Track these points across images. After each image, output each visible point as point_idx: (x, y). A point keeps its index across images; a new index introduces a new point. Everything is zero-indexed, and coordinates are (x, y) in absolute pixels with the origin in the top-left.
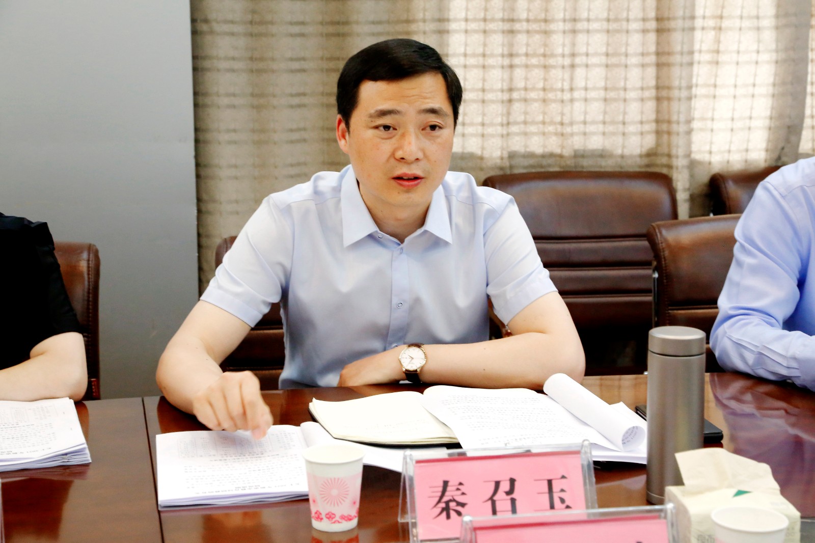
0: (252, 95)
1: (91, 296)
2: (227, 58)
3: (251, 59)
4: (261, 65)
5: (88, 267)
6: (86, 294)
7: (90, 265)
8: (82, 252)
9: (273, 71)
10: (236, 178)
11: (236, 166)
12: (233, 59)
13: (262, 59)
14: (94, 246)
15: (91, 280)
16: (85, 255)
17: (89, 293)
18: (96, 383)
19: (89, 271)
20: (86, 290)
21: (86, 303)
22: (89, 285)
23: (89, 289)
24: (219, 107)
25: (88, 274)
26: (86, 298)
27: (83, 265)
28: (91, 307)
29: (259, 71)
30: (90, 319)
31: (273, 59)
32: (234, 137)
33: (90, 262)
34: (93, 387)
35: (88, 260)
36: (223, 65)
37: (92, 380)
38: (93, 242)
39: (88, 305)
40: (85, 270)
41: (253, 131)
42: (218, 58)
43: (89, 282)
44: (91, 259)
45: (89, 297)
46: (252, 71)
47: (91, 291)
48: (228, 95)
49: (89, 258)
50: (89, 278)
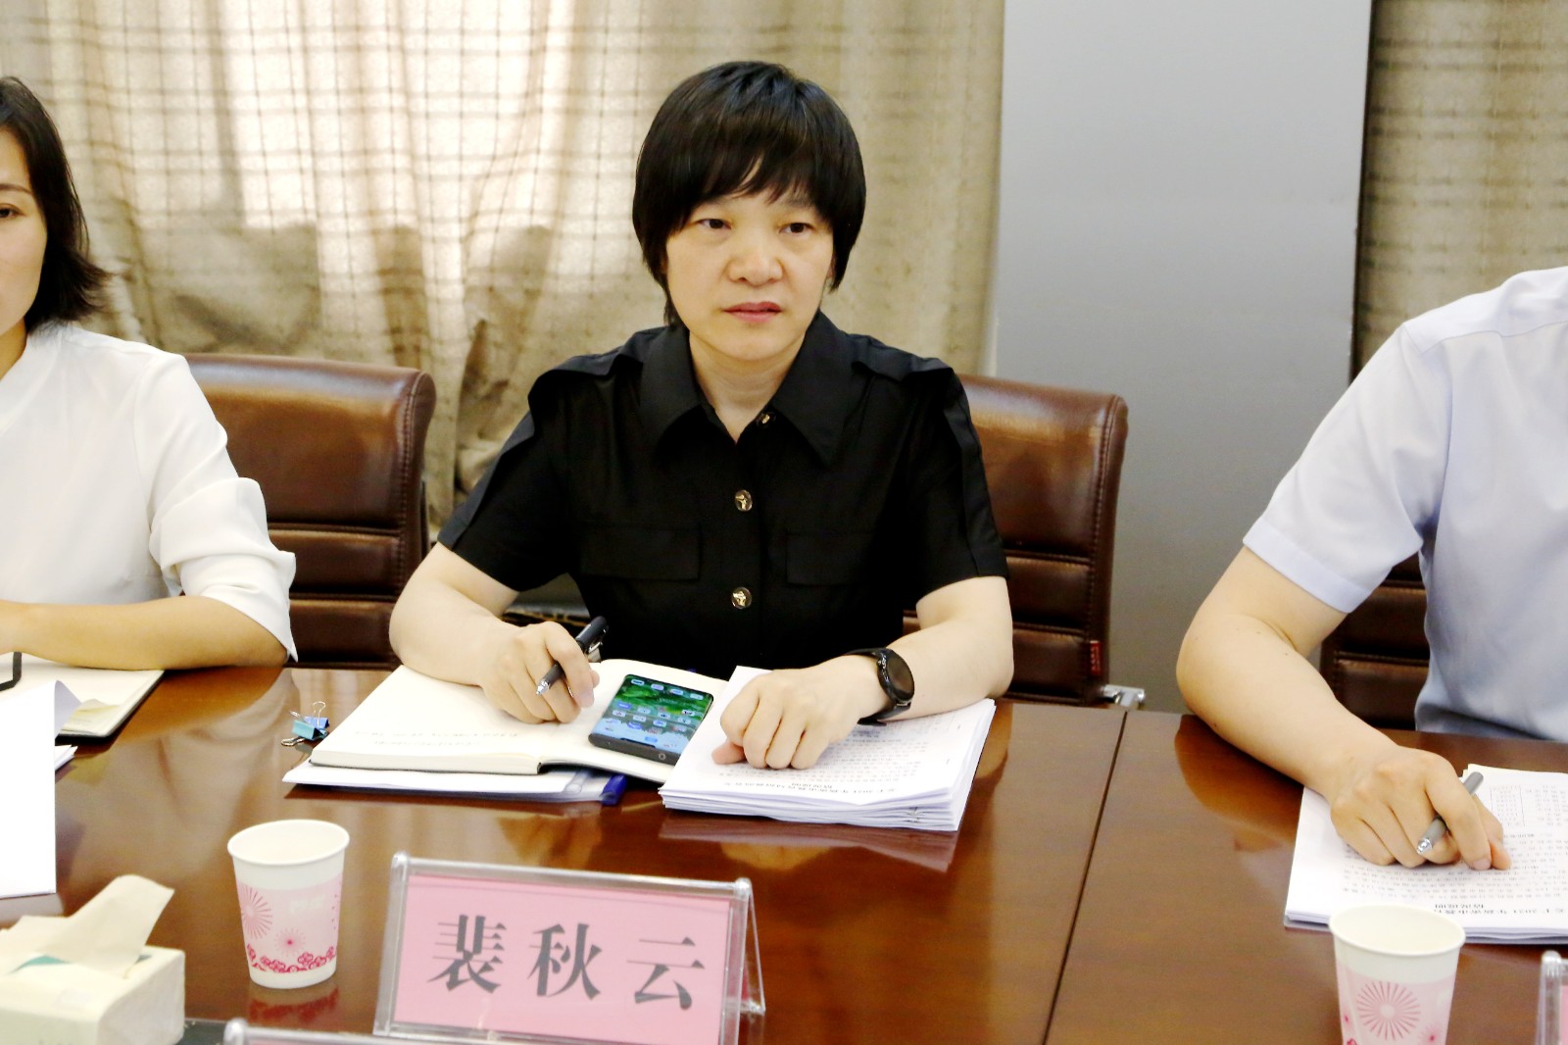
0: (1490, 114)
1: (1101, 491)
2: (1446, 45)
3: (1496, 45)
4: (1513, 58)
5: (1103, 439)
6: (1093, 488)
7: (1107, 436)
8: (1095, 410)
9: (1537, 69)
10: (1442, 270)
11: (1444, 248)
12: (1459, 45)
13: (1516, 46)
14: (1119, 399)
15: (1104, 463)
16: (1100, 417)
17: (1098, 486)
18: (1097, 648)
19: (1102, 446)
20: (1095, 480)
21: (1092, 503)
22: (1100, 473)
23: (1099, 480)
24: (1419, 136)
25: (1102, 452)
26: (1093, 495)
27: (1095, 434)
28: (1099, 512)
29: (1509, 69)
30: (1097, 533)
31: (1539, 46)
32: (1445, 192)
33: (1108, 430)
34: (1093, 656)
35: (1105, 427)
36: (1435, 57)
37: (1092, 642)
38: (1119, 393)
39: (1095, 507)
40: (1097, 443)
41: (1485, 182)
42: (1427, 45)
43: (1101, 466)
44: (1109, 424)
45: (1098, 493)
46: (1494, 68)
47: (1102, 483)
48: (1441, 114)
49: (1106, 422)
50: (1101, 459)
